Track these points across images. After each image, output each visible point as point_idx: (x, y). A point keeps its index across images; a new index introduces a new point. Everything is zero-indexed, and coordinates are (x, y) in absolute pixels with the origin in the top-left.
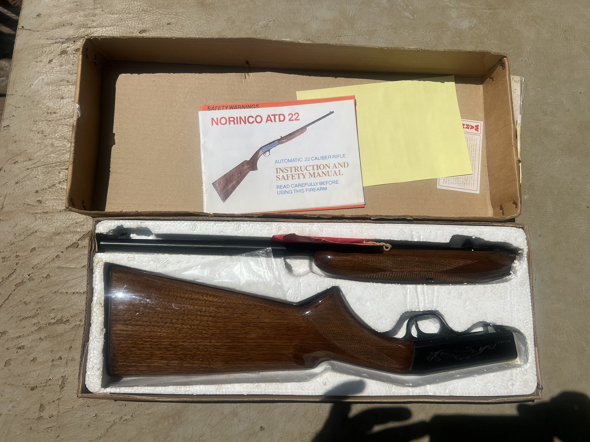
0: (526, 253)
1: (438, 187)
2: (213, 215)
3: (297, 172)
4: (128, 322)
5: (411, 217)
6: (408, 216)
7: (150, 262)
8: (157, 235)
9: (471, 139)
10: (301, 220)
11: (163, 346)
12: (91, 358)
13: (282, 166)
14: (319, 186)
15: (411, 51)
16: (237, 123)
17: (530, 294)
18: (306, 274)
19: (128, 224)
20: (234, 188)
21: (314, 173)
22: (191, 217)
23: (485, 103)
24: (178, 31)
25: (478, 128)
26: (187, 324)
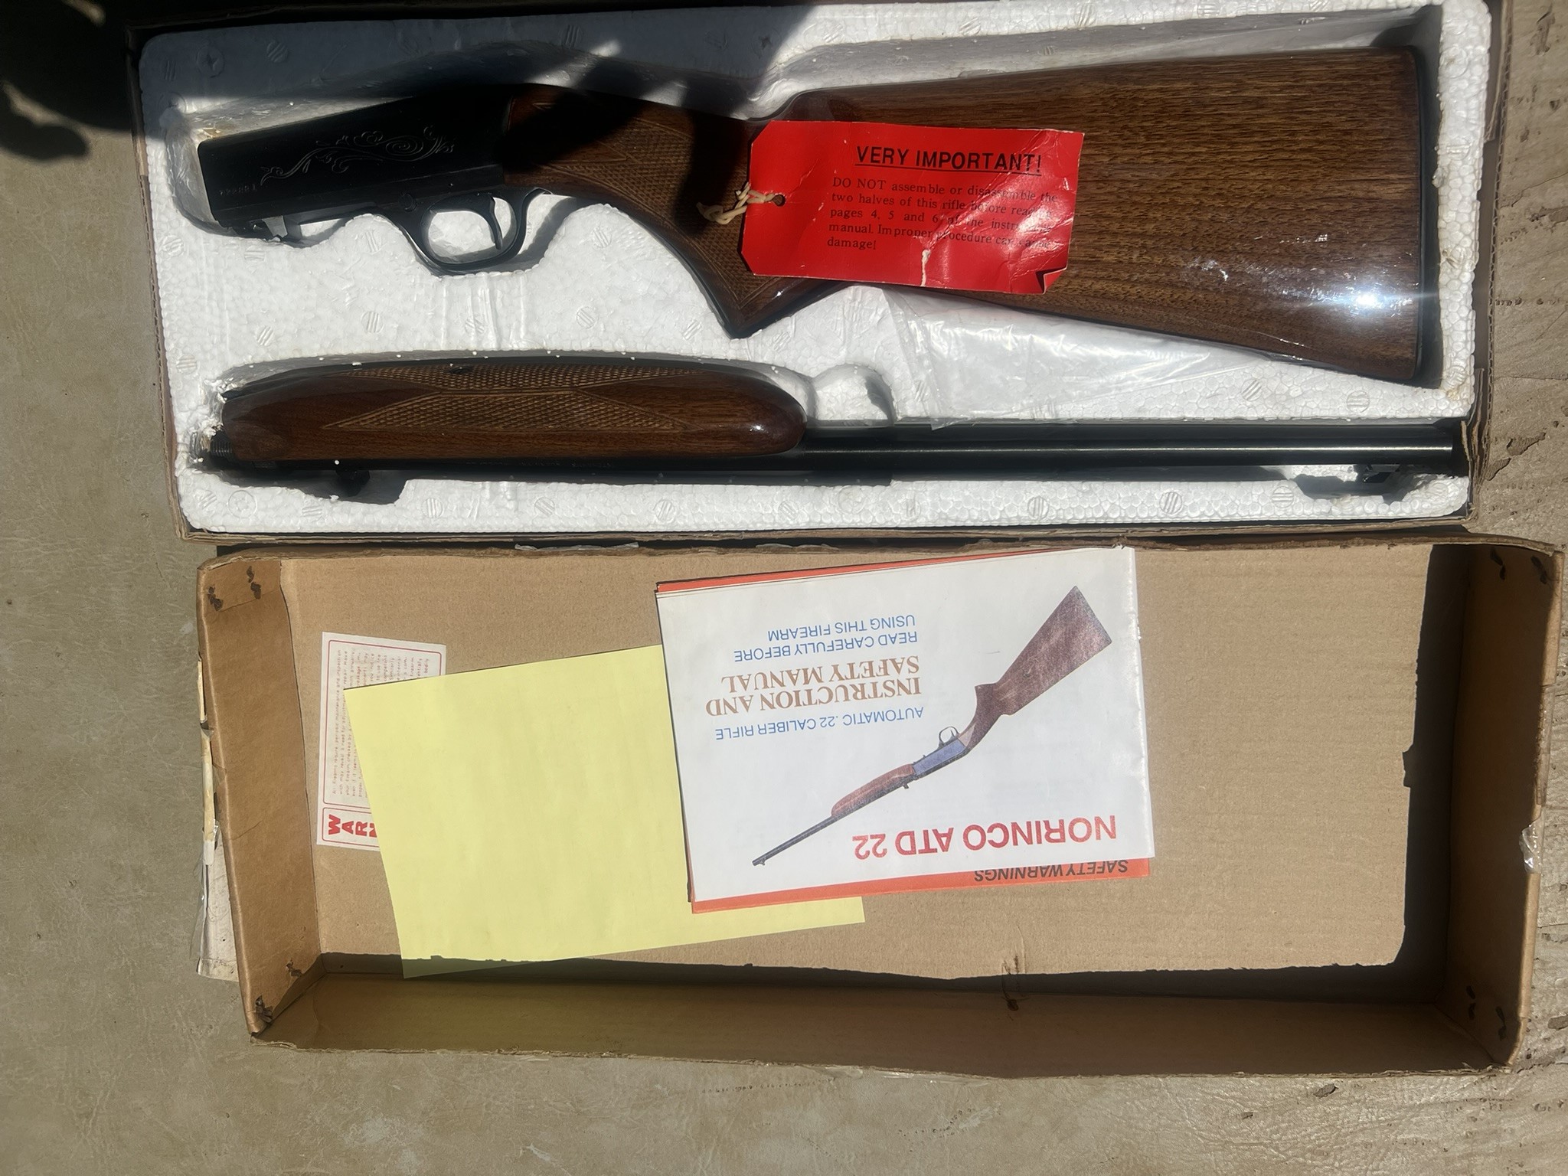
0: (179, 455)
1: (441, 648)
2: (1115, 540)
3: (856, 682)
4: (1365, 209)
5: (519, 553)
6: (529, 555)
7: (1299, 392)
8: (1278, 477)
9: (351, 792)
10: (846, 535)
11: (1256, 139)
12: (1476, 96)
13: (903, 701)
14: (792, 642)
15: (532, 1047)
16: (1038, 824)
17: (166, 334)
18: (827, 374)
19: (1371, 508)
20: (1045, 631)
21: (807, 682)
22: (1180, 534)
23: (313, 899)
24: (1218, 1095)
25: (330, 825)
26: (1183, 210)
